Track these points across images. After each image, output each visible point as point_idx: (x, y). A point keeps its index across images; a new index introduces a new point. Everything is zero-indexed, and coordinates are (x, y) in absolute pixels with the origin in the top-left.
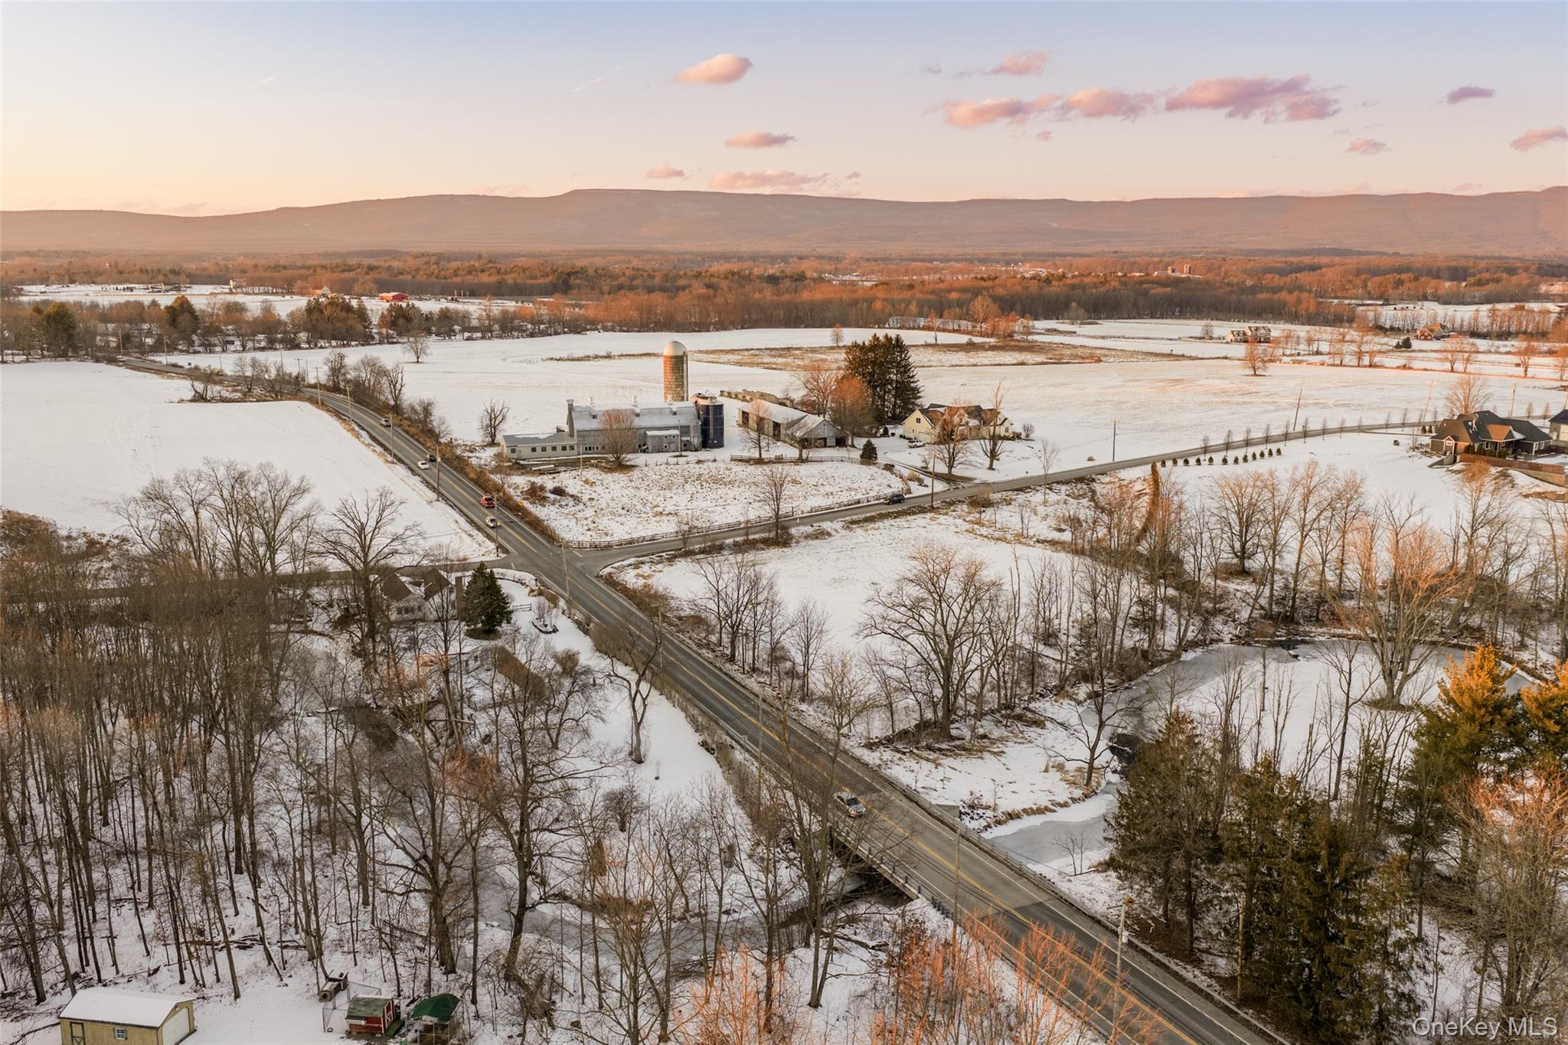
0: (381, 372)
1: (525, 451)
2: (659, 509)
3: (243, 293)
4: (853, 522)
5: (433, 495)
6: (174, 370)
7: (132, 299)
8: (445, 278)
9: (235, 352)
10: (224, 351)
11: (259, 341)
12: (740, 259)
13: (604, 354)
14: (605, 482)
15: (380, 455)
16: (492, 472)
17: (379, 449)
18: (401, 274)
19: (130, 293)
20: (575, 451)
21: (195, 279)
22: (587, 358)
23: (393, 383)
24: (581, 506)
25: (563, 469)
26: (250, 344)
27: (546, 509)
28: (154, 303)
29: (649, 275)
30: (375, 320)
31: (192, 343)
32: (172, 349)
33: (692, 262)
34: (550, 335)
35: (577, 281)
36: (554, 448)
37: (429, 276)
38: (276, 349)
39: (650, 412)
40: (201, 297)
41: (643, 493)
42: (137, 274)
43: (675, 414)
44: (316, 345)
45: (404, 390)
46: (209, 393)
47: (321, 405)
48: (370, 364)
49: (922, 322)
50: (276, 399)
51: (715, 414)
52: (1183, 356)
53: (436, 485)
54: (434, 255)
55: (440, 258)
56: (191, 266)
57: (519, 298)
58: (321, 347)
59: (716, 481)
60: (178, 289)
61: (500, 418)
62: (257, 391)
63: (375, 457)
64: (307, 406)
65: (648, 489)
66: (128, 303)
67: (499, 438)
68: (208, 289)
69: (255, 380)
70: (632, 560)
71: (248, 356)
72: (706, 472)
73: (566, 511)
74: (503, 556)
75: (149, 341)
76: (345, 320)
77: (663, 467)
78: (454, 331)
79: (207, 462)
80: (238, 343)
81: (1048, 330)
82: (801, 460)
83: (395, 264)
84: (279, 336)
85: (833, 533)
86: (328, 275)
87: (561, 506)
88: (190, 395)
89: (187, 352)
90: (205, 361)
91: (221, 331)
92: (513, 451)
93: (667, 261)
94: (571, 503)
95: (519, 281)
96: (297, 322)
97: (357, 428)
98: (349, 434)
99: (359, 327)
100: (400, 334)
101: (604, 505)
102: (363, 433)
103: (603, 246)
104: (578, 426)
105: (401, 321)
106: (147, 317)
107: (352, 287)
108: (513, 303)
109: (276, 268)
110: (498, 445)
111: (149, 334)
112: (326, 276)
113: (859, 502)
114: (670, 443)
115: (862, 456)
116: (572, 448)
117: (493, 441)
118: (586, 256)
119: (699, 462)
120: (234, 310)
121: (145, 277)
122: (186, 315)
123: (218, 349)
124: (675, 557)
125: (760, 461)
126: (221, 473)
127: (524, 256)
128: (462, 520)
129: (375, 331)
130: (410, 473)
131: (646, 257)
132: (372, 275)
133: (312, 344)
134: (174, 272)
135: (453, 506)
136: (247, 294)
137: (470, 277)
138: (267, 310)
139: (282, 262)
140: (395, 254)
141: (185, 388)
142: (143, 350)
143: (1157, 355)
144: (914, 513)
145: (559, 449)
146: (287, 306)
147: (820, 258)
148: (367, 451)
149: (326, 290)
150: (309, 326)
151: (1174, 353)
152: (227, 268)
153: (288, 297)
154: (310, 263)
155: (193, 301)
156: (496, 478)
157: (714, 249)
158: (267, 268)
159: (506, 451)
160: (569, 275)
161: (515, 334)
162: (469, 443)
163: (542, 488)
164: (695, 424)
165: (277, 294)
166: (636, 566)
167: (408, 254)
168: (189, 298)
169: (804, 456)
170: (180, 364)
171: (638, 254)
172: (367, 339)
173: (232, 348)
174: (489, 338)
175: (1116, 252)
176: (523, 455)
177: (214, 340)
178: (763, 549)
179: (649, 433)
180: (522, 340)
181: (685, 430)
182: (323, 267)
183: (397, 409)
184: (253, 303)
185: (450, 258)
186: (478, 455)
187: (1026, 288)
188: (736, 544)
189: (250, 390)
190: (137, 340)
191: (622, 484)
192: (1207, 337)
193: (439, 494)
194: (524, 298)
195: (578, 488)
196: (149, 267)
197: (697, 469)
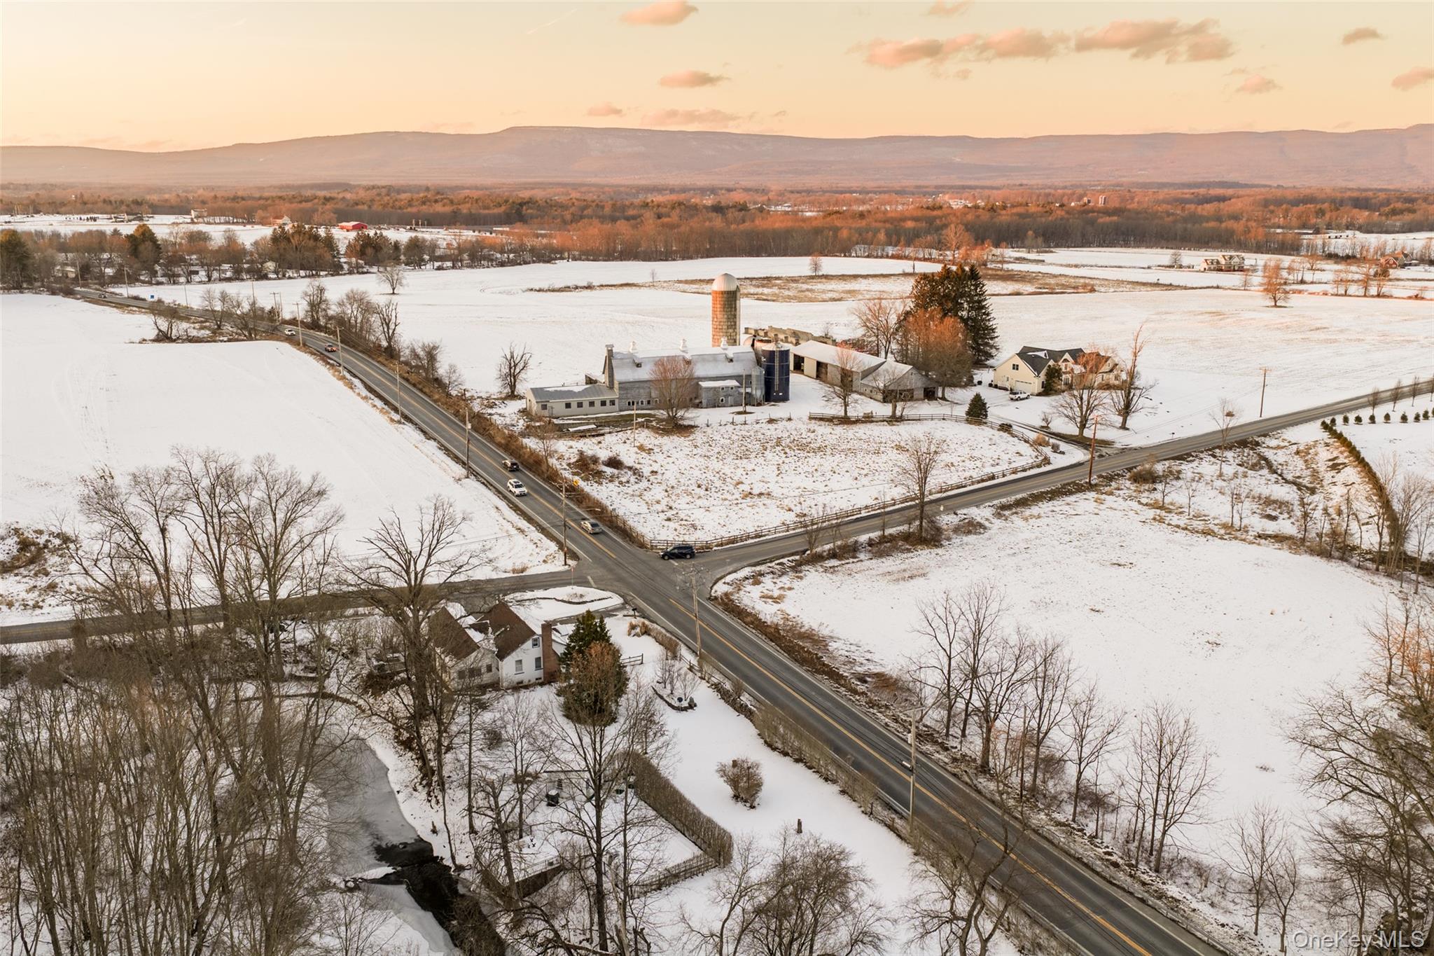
0: (368, 308)
1: (558, 406)
2: (746, 488)
3: (204, 223)
4: (1004, 507)
5: (459, 471)
6: (134, 304)
7: (94, 228)
8: (400, 208)
9: (200, 282)
10: (188, 282)
11: (225, 271)
12: (672, 191)
13: (586, 285)
14: (665, 448)
15: (381, 411)
16: (523, 435)
17: (379, 403)
18: (357, 204)
19: (93, 223)
20: (617, 407)
21: (157, 209)
22: (566, 289)
23: (386, 322)
24: (644, 484)
25: (607, 430)
26: (215, 275)
27: (603, 488)
28: (116, 232)
29: (597, 205)
30: (343, 250)
31: (154, 274)
32: (133, 280)
33: (627, 194)
34: (520, 264)
35: (529, 211)
36: (592, 404)
37: (384, 206)
38: (243, 280)
39: (703, 358)
40: (163, 227)
41: (715, 464)
42: (100, 205)
43: (731, 360)
44: (284, 276)
45: (398, 330)
46: (174, 332)
47: (303, 346)
48: (355, 299)
49: (890, 250)
50: (250, 339)
51: (781, 361)
52: (1171, 285)
53: (465, 459)
54: (383, 187)
55: (390, 189)
56: (154, 198)
57: (475, 227)
58: (290, 278)
59: (803, 447)
60: (141, 219)
61: (521, 366)
62: (228, 327)
63: (376, 413)
64: (286, 347)
65: (720, 457)
66: (90, 233)
67: (521, 388)
68: (171, 219)
69: (226, 316)
70: (746, 572)
71: (217, 288)
72: (785, 435)
73: (630, 491)
74: (572, 563)
75: (109, 271)
76: (314, 249)
77: (730, 428)
78: (423, 260)
79: (177, 452)
80: (203, 273)
81: (1017, 259)
82: (894, 419)
83: (348, 196)
84: (246, 266)
85: (987, 524)
86: (287, 205)
87: (621, 483)
88: (153, 334)
89: (150, 283)
90: (170, 294)
91: (185, 261)
92: (544, 407)
93: (604, 193)
94: (633, 479)
95: (473, 211)
96: (260, 251)
97: (348, 376)
98: (341, 383)
99: (328, 257)
100: (371, 265)
101: (673, 482)
102: (356, 381)
103: (538, 180)
104: (620, 376)
105: (369, 251)
106: (107, 247)
107: (311, 218)
108: (471, 233)
109: (235, 199)
110: (521, 398)
111: (109, 263)
112: (286, 206)
113: (993, 478)
114: (726, 396)
115: (968, 413)
116: (613, 403)
117: (513, 392)
118: (526, 189)
119: (771, 421)
120: (197, 239)
121: (109, 208)
122: (148, 244)
123: (182, 279)
124: (800, 564)
125: (845, 420)
126: (197, 468)
127: (468, 188)
128: (503, 505)
129: (343, 260)
130: (422, 437)
131: (583, 189)
132: (329, 206)
133: (281, 274)
134: (138, 203)
135: (487, 484)
136: (209, 223)
137: (424, 207)
138: (231, 240)
139: (240, 194)
140: (346, 187)
141: (146, 324)
142: (103, 281)
143: (1144, 284)
144: (1071, 493)
145: (598, 404)
146: (251, 236)
147: (746, 190)
148: (365, 407)
149: (286, 219)
150: (277, 255)
151: (1160, 282)
152: (188, 199)
153: (249, 227)
154: (266, 194)
155: (155, 230)
156: (532, 443)
157: (643, 182)
158: (226, 199)
159: (535, 408)
160: (521, 204)
161: (485, 263)
162: (484, 396)
163: (595, 460)
164: (758, 373)
165: (237, 223)
166: (756, 579)
167: (359, 186)
168: (151, 227)
169: (898, 413)
170: (142, 296)
171: (575, 186)
172: (336, 270)
173: (196, 278)
174: (460, 268)
175: (1021, 185)
176: (555, 413)
177: (178, 270)
178: (909, 551)
179: (704, 384)
180: (492, 269)
181: (745, 380)
182: (280, 198)
183: (391, 353)
184: (217, 233)
185: (400, 190)
186: (499, 411)
187: (978, 217)
188: (871, 543)
189: (219, 327)
190: (97, 270)
191: (686, 451)
192: (1175, 265)
193: (469, 468)
194: (480, 228)
195: (634, 456)
196: (112, 199)
197: (772, 431)
